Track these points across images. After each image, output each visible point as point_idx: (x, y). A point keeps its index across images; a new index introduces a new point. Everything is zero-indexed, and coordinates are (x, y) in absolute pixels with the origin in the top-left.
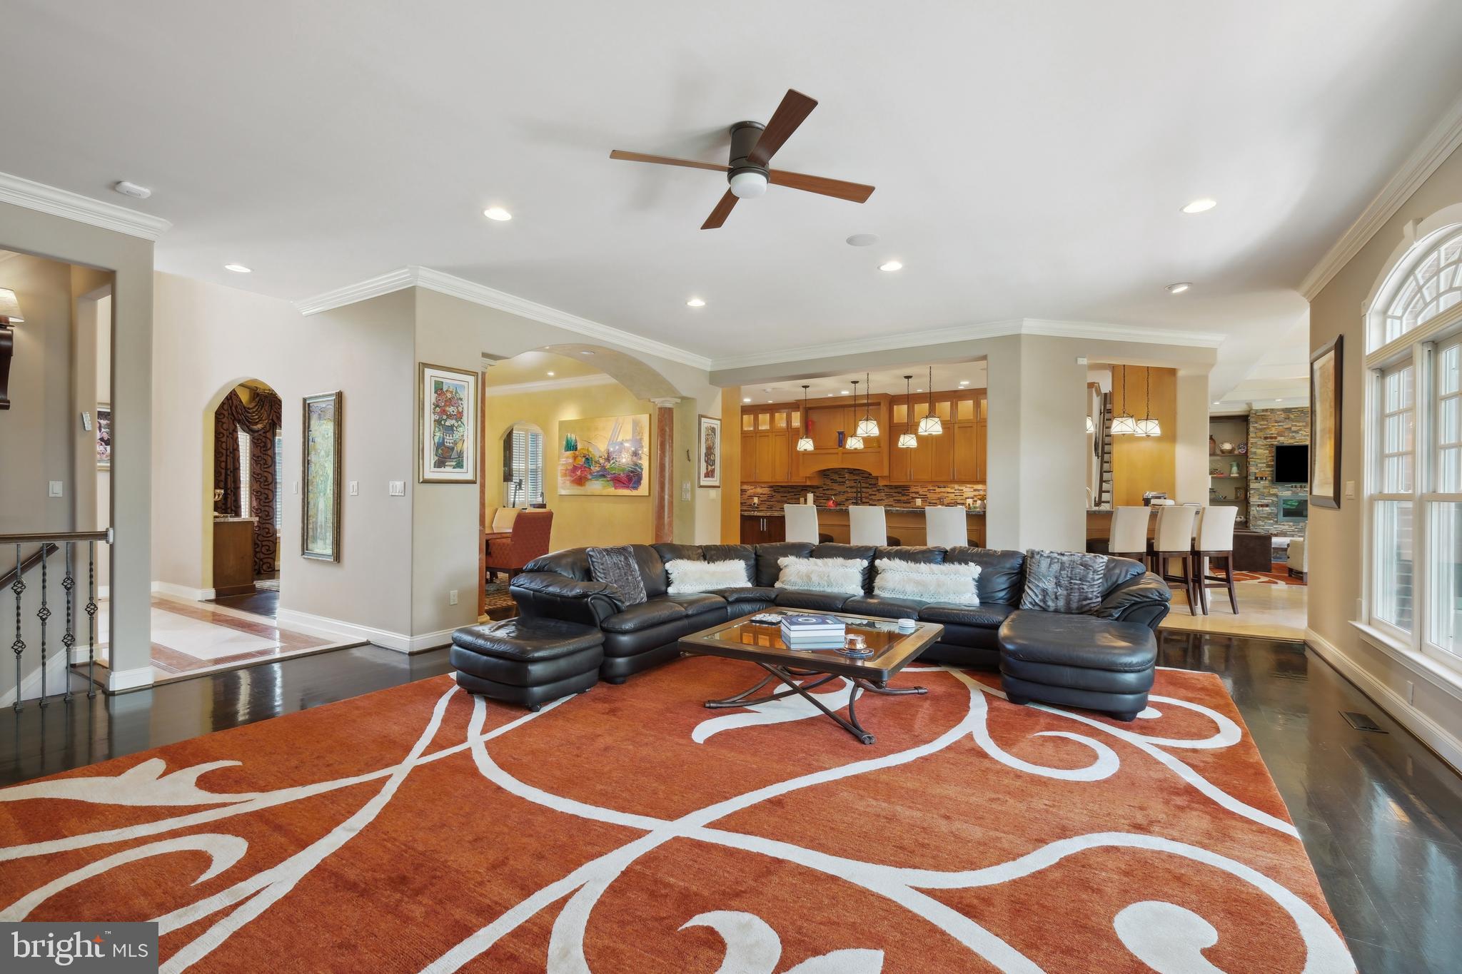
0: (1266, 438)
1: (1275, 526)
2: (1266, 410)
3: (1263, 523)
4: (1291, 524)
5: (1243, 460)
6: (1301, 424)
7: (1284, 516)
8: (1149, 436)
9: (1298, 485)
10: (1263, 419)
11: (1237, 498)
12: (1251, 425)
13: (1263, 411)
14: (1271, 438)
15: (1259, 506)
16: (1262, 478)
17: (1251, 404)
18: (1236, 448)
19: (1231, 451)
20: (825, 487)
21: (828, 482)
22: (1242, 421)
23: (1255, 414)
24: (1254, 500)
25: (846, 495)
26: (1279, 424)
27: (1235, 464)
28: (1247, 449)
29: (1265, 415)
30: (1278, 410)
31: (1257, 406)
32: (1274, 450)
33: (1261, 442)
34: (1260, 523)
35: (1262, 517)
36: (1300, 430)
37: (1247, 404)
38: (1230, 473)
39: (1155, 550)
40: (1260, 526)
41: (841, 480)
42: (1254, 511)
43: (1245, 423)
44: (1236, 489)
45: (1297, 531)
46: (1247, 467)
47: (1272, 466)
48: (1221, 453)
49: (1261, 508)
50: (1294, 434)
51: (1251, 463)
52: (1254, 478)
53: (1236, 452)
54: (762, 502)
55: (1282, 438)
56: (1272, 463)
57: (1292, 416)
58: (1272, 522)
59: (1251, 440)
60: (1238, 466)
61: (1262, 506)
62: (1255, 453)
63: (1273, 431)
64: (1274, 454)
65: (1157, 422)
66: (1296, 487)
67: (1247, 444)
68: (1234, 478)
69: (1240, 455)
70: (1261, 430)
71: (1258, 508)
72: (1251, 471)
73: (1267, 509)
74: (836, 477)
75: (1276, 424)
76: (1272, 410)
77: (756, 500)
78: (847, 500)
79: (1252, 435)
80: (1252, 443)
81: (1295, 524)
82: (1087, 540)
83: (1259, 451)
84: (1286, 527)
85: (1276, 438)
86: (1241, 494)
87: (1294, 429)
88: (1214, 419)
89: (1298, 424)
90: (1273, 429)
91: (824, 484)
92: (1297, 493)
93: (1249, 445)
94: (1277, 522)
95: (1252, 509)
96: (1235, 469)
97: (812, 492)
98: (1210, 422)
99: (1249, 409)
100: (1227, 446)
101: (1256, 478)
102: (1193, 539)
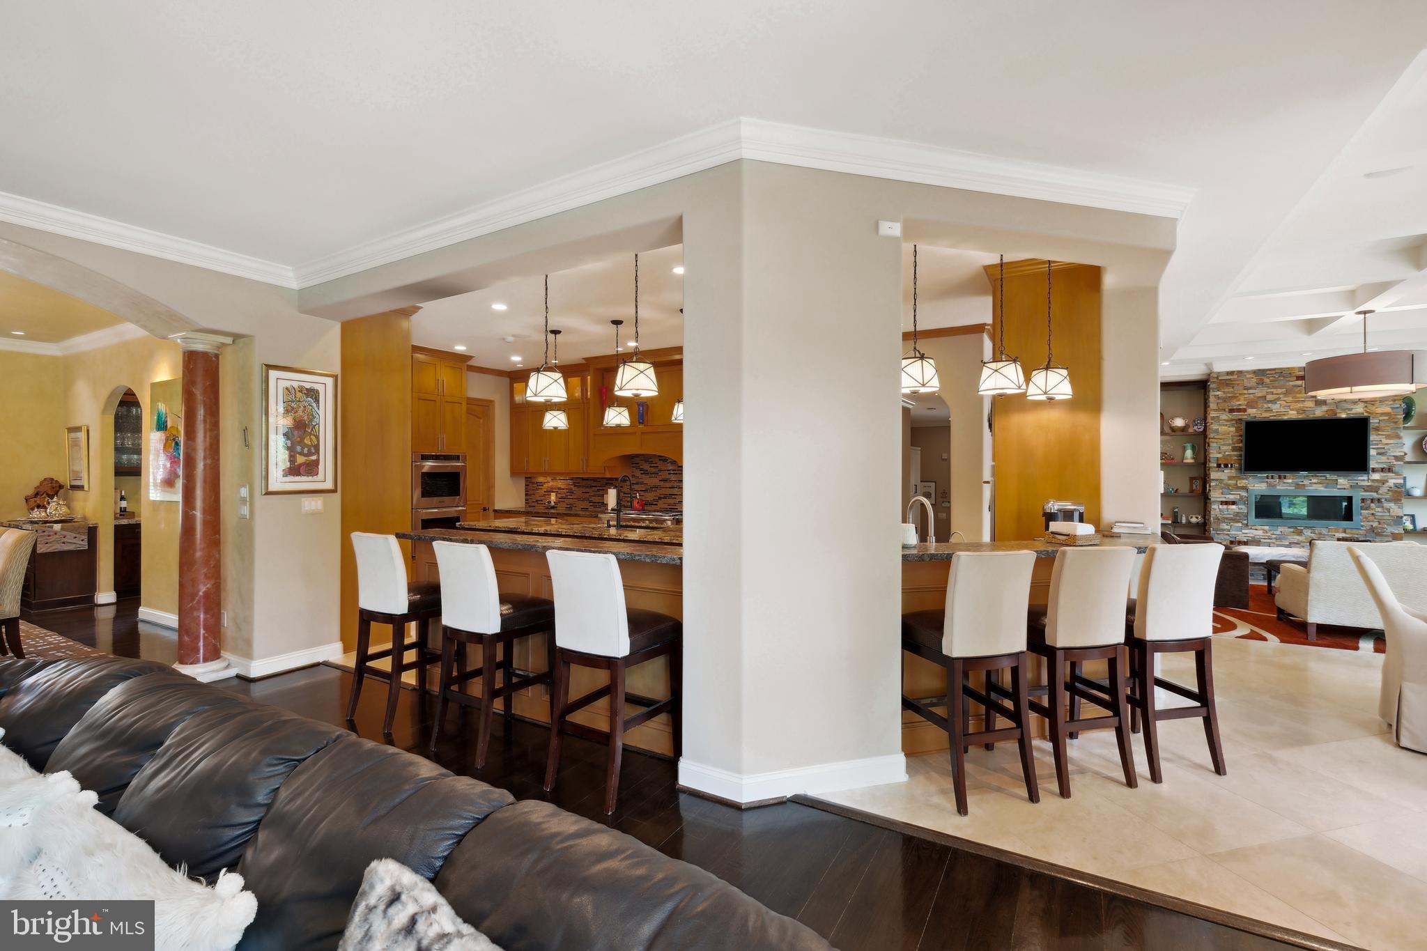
0: (1231, 411)
1: (1244, 531)
2: (1232, 373)
3: (1228, 527)
4: (1266, 528)
5: (1201, 441)
6: (1280, 391)
7: (1257, 516)
8: (1051, 399)
9: (1276, 476)
10: (1228, 385)
11: (1192, 491)
12: (1212, 393)
13: (1228, 373)
14: (1239, 410)
15: (1222, 503)
16: (1226, 466)
17: (1211, 364)
18: (1191, 426)
19: (1183, 429)
20: (634, 480)
21: (638, 473)
22: (1199, 388)
23: (1217, 378)
24: (1215, 495)
25: (659, 492)
26: (1251, 391)
27: (1189, 446)
28: (1205, 427)
29: (1232, 379)
30: (1247, 372)
31: (1220, 367)
32: (1243, 426)
33: (1224, 416)
34: (1224, 526)
35: (1227, 518)
36: (1279, 399)
37: (1206, 364)
38: (1183, 458)
39: (1048, 642)
40: (1223, 530)
41: (653, 470)
42: (1216, 509)
43: (1203, 391)
44: (1192, 479)
45: (1276, 539)
46: (1205, 450)
47: (1239, 449)
48: (1170, 431)
49: (1225, 507)
50: (1270, 405)
51: (1211, 444)
52: (1215, 465)
53: (1191, 430)
54: (561, 499)
55: (1254, 411)
56: (1241, 445)
57: (1267, 381)
58: (1240, 525)
59: (1212, 414)
60: (1193, 448)
61: (1227, 503)
62: (1217, 431)
63: (1241, 402)
64: (1243, 432)
65: (1065, 372)
66: (1272, 477)
67: (1205, 419)
68: (1188, 465)
69: (1196, 434)
70: (1225, 400)
71: (1221, 506)
72: (1211, 456)
73: (1234, 507)
74: (646, 466)
75: (1246, 392)
76: (1240, 372)
77: (553, 497)
78: (660, 498)
79: (1212, 405)
80: (1213, 418)
81: (1272, 528)
82: (904, 617)
83: (1223, 429)
84: (1260, 533)
85: (1245, 410)
86: (1197, 486)
87: (1269, 397)
88: (1167, 386)
89: (1275, 391)
90: (1242, 398)
91: (633, 476)
92: (1274, 486)
93: (1209, 420)
94: (1247, 525)
95: (1213, 507)
96: (1189, 453)
97: (615, 487)
98: (1161, 391)
99: (1208, 372)
100: (1179, 422)
101: (1219, 466)
102: (1131, 610)
